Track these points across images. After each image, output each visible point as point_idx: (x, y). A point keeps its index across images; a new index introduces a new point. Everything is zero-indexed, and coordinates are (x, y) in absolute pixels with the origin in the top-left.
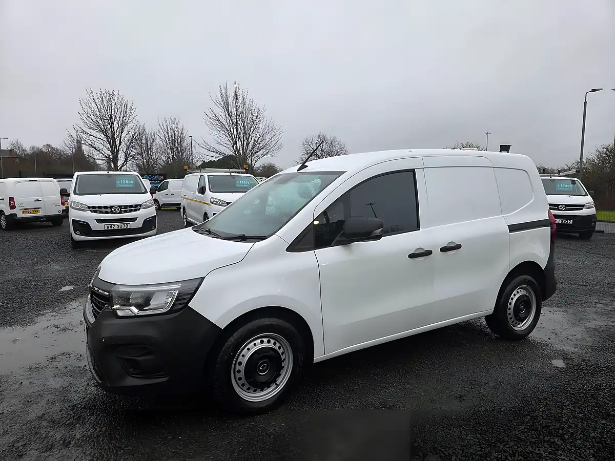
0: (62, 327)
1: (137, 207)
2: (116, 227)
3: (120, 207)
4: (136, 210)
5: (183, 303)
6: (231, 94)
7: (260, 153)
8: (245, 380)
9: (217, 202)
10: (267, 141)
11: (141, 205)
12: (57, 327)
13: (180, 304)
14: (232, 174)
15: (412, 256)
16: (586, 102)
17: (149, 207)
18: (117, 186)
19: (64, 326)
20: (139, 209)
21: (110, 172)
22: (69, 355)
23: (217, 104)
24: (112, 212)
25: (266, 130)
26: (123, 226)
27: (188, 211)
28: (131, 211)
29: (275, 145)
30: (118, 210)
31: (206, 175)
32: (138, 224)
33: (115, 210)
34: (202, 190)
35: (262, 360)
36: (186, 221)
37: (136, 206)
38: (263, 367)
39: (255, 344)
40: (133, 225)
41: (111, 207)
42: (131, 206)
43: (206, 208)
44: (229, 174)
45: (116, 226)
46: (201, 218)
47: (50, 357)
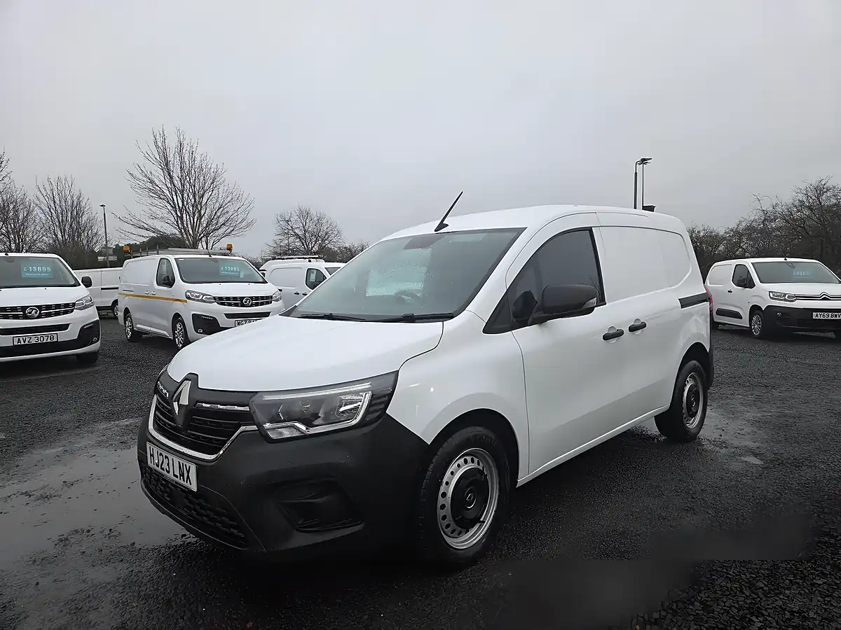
0: (38, 494)
1: (67, 308)
2: (33, 341)
3: (40, 307)
4: (66, 312)
5: (379, 410)
6: (172, 144)
7: (221, 231)
8: (452, 519)
9: (198, 297)
10: (231, 214)
11: (74, 304)
12: (26, 494)
13: (376, 411)
14: (213, 257)
15: (606, 337)
16: (636, 173)
17: (86, 307)
18: (23, 276)
19: (41, 492)
20: (72, 311)
21: (10, 254)
22: (88, 531)
23: (150, 159)
24: (25, 317)
25: (229, 199)
26: (45, 338)
27: (135, 315)
28: (57, 314)
29: (243, 220)
30: (36, 313)
31: (172, 258)
32: (72, 334)
33: (30, 313)
34: (168, 281)
35: (468, 487)
36: (132, 330)
37: (67, 305)
38: (470, 498)
39: (459, 466)
40: (62, 336)
41: (24, 308)
42: (58, 306)
43: (178, 307)
44: (208, 256)
45: (33, 339)
46: (168, 324)
47: (55, 538)
